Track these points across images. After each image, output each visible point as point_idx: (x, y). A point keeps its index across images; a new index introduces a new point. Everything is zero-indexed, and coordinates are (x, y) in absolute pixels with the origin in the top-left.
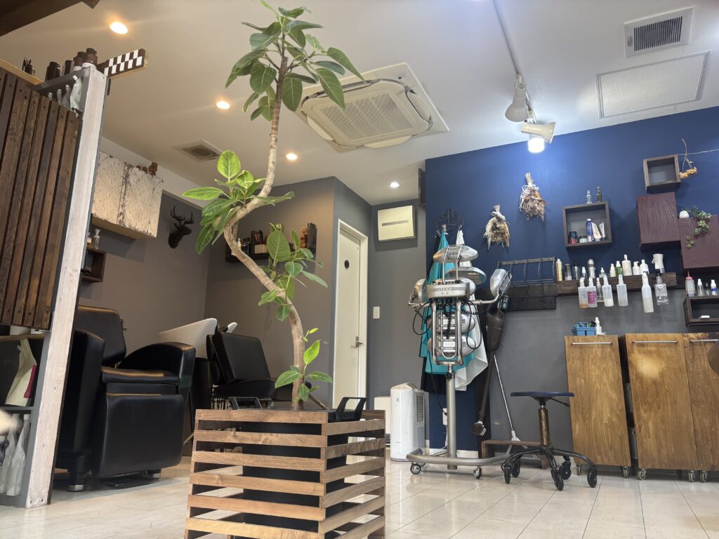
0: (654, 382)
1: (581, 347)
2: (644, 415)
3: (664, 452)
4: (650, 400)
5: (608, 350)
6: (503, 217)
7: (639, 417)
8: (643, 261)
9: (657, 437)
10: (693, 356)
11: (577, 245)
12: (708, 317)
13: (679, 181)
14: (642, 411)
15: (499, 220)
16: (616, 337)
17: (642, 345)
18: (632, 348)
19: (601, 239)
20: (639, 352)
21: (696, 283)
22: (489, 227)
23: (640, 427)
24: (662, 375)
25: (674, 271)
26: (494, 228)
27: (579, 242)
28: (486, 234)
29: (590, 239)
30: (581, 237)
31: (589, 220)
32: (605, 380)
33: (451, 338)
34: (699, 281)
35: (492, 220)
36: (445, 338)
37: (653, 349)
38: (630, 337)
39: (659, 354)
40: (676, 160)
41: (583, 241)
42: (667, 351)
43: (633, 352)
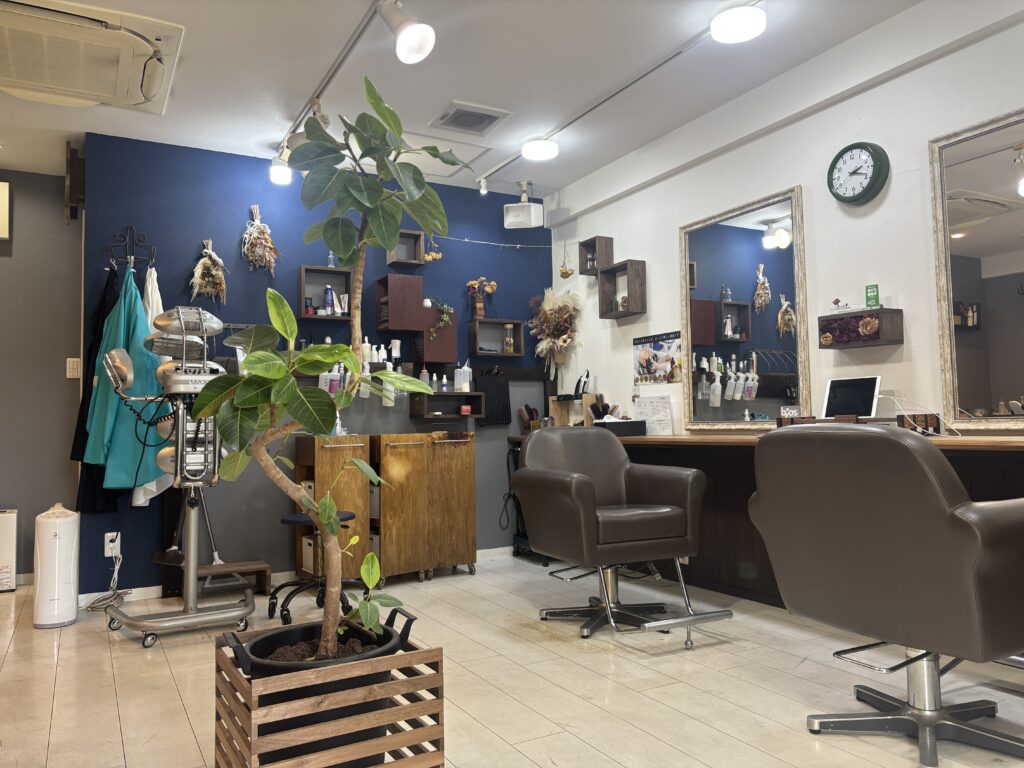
0: (401, 486)
1: (332, 449)
2: (390, 521)
3: (403, 557)
4: (396, 505)
5: (360, 452)
6: (220, 261)
7: (385, 524)
8: (382, 346)
9: (398, 541)
10: (434, 455)
11: (314, 317)
12: (440, 413)
13: (423, 263)
14: (388, 518)
15: (214, 263)
16: (368, 437)
17: (394, 447)
18: (385, 451)
19: (343, 314)
20: (392, 454)
21: (431, 378)
22: (198, 271)
23: (385, 535)
24: (408, 477)
25: (411, 361)
26: (206, 273)
27: (316, 313)
28: (193, 280)
29: (329, 311)
30: (318, 308)
31: (329, 287)
32: (354, 487)
33: (198, 449)
34: (435, 375)
35: (202, 261)
36: (189, 449)
37: (403, 450)
38: (385, 439)
39: (407, 454)
40: (422, 238)
41: (322, 313)
42: (414, 452)
43: (386, 455)
